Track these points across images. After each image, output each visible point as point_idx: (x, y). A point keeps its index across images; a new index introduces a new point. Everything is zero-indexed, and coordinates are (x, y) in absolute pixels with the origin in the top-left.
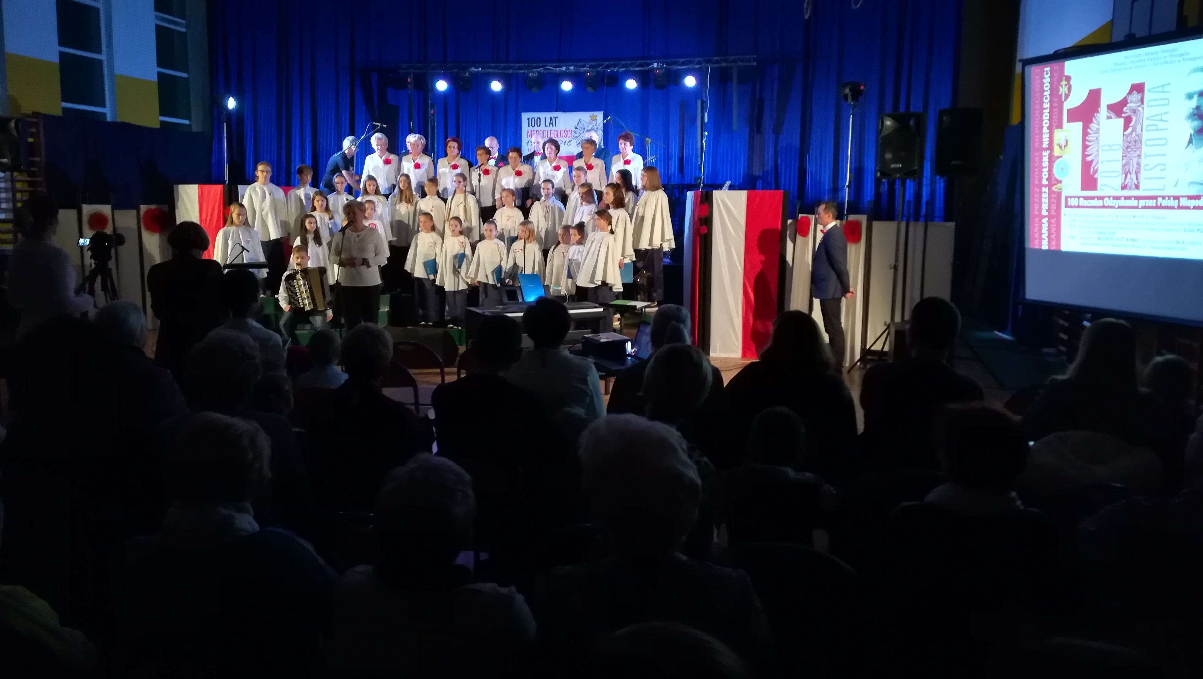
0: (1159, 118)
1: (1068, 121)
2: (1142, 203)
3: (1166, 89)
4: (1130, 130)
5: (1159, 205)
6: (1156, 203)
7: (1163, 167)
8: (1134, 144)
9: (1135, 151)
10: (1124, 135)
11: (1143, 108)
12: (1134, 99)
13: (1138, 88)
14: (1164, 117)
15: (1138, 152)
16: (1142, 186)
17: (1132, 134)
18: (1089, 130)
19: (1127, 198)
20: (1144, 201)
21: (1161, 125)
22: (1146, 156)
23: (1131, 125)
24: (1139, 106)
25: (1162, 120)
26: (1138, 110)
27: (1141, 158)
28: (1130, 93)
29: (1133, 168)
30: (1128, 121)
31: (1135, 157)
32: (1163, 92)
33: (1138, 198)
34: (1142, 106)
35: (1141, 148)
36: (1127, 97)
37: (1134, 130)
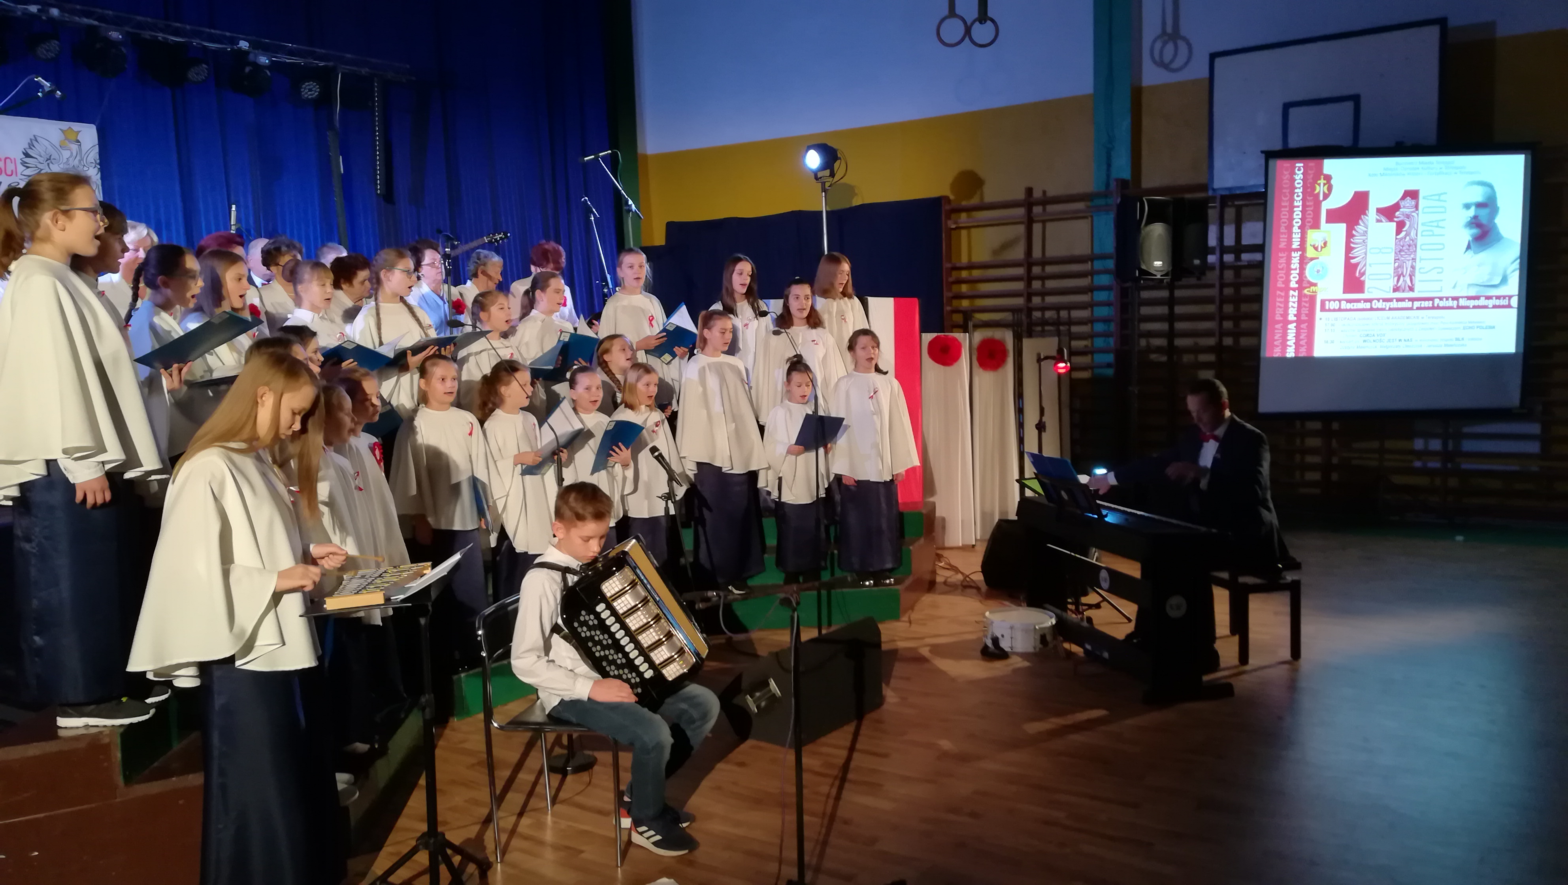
0: (1435, 224)
1: (1327, 222)
2: (1417, 304)
3: (1443, 197)
4: (1403, 234)
5: (1436, 305)
6: (1433, 304)
7: (1440, 270)
8: (1408, 248)
9: (1410, 255)
10: (1396, 239)
11: (1418, 214)
12: (1408, 205)
13: (1412, 195)
14: (1441, 224)
15: (1412, 256)
16: (1416, 288)
17: (1405, 238)
18: (1354, 232)
19: (1398, 300)
20: (1420, 302)
21: (1437, 231)
22: (1421, 259)
23: (1404, 229)
24: (1413, 212)
25: (1438, 226)
26: (1413, 216)
27: (1415, 262)
28: (1403, 198)
29: (1407, 271)
30: (1400, 226)
31: (1409, 260)
32: (1439, 200)
33: (1412, 300)
34: (1417, 212)
35: (1415, 251)
36: (1400, 202)
37: (1408, 234)
